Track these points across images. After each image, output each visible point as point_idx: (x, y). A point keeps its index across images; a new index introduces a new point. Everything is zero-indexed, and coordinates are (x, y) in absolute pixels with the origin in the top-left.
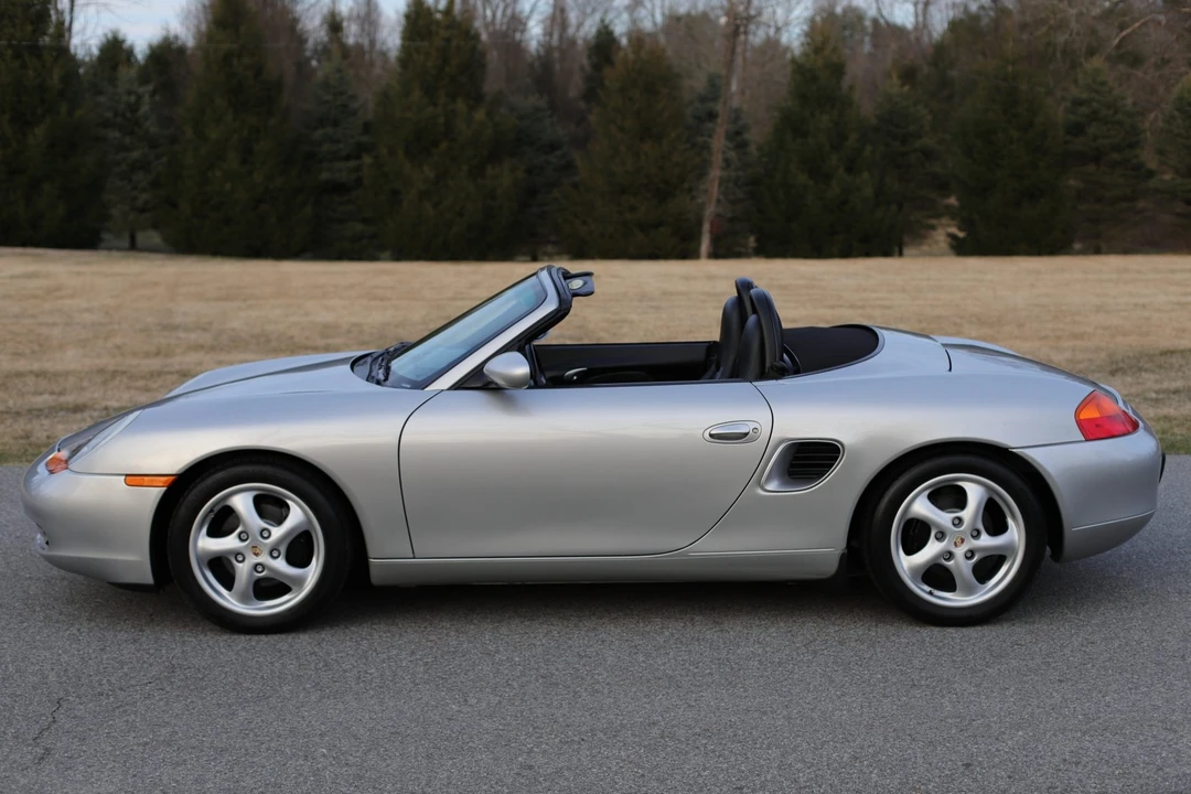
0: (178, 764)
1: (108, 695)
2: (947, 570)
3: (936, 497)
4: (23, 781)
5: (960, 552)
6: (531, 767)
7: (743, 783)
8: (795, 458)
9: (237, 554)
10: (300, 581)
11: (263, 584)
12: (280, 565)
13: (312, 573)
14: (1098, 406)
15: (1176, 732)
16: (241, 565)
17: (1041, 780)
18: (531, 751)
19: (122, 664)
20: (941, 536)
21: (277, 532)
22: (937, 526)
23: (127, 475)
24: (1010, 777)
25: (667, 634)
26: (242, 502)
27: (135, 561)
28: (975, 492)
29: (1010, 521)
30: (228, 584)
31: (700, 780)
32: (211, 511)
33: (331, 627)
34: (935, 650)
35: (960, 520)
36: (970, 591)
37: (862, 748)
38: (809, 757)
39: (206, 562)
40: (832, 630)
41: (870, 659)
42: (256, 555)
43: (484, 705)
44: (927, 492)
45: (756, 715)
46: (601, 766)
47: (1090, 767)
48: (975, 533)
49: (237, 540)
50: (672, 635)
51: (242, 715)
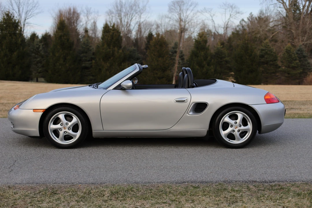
0: (44, 173)
1: (27, 160)
2: (233, 135)
3: (230, 117)
4: (6, 176)
5: (236, 130)
6: (131, 174)
7: (184, 177)
8: (196, 107)
9: (60, 129)
10: (75, 136)
11: (66, 137)
12: (71, 132)
13: (78, 134)
14: (270, 96)
15: (289, 168)
16: (61, 132)
17: (257, 177)
18: (131, 170)
19: (31, 154)
20: (232, 126)
21: (70, 124)
22: (231, 124)
23: (33, 109)
24: (249, 176)
25: (165, 149)
26: (61, 116)
27: (35, 130)
28: (240, 115)
29: (248, 123)
30: (58, 137)
31: (173, 176)
32: (54, 118)
33: (83, 148)
34: (230, 153)
35: (236, 122)
36: (239, 140)
37: (213, 171)
38: (200, 172)
39: (52, 131)
40: (205, 149)
41: (215, 154)
42: (65, 129)
43: (120, 162)
44: (228, 116)
45: (187, 164)
46: (149, 174)
47: (269, 174)
48: (240, 126)
49: (60, 125)
50: (166, 150)
51: (60, 164)
